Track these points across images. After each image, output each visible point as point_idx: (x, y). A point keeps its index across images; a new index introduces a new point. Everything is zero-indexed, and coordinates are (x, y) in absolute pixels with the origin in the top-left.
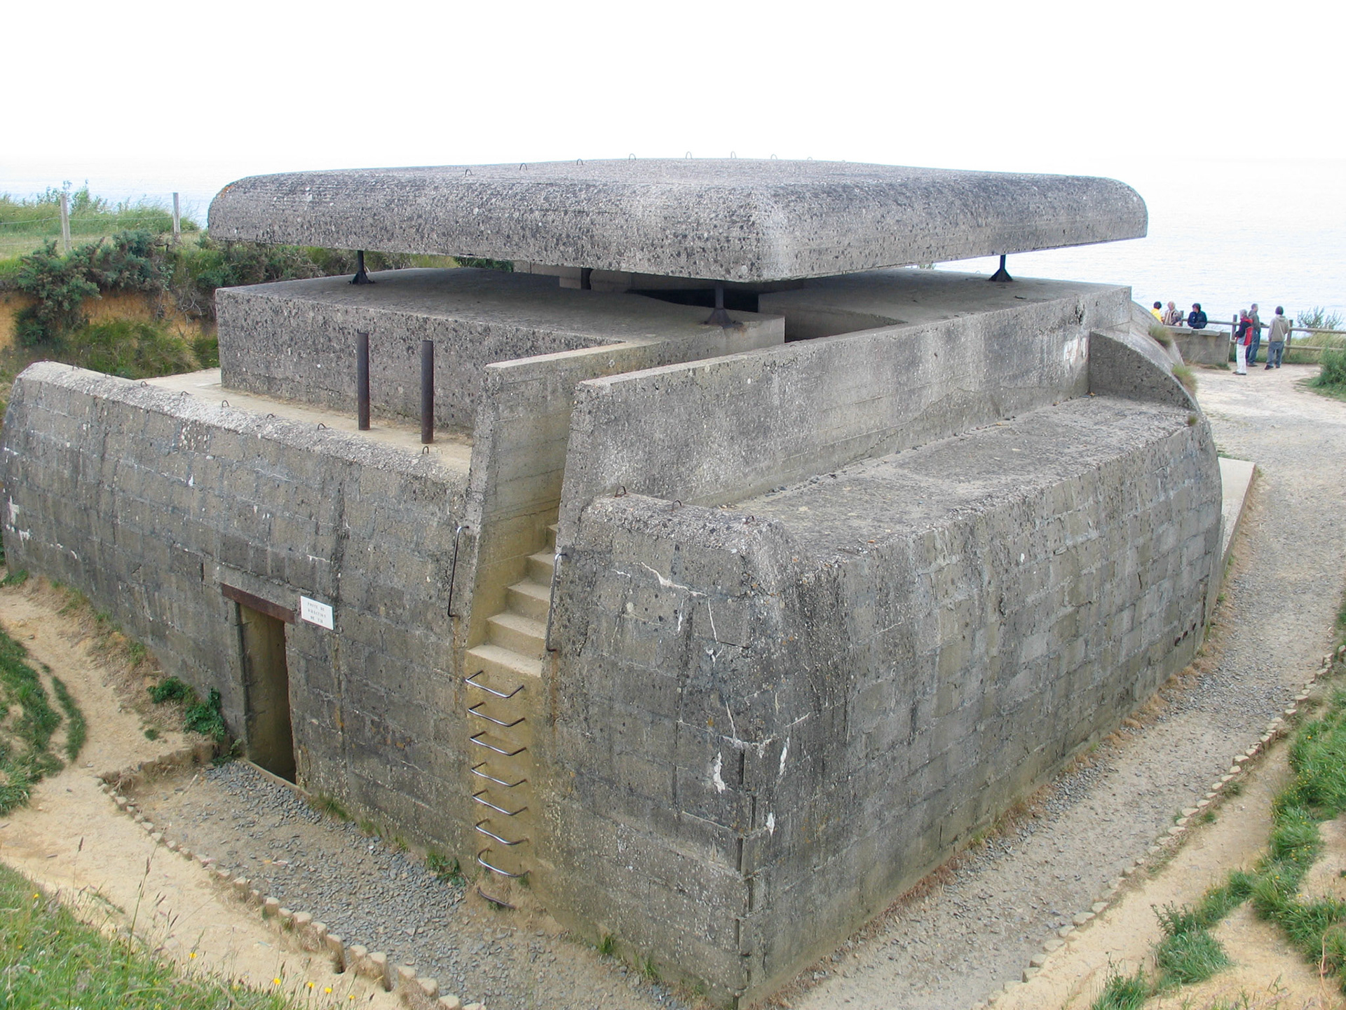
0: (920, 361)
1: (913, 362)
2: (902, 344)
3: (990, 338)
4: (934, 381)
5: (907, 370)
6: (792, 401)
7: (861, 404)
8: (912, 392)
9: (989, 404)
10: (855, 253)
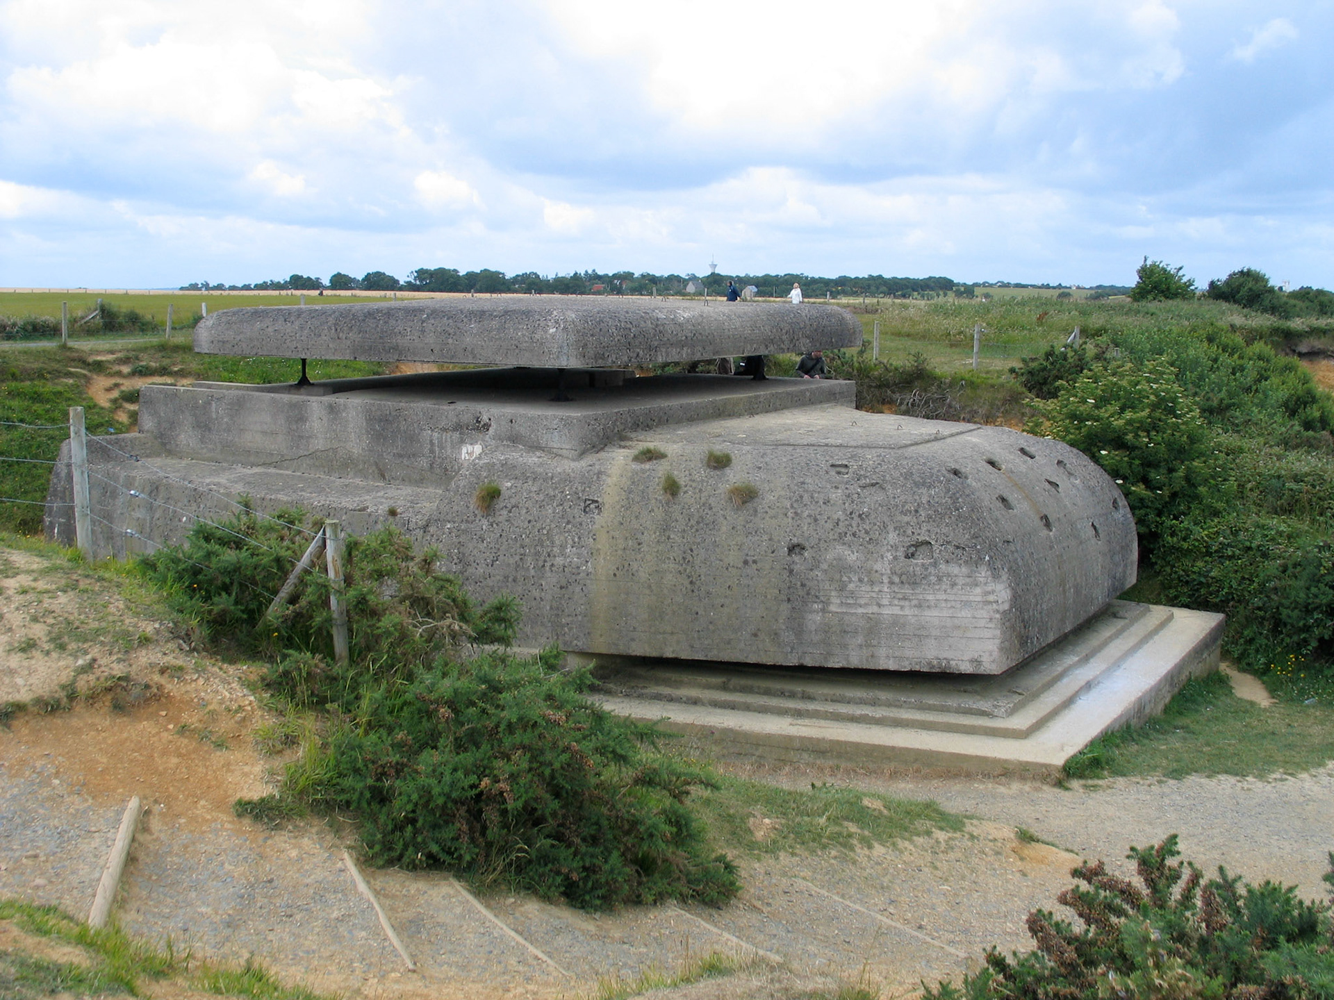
0: (307, 419)
1: (302, 419)
2: (293, 406)
3: (371, 420)
4: (319, 435)
5: (297, 422)
6: (222, 418)
7: (264, 433)
8: (301, 437)
9: (374, 467)
10: (244, 346)
